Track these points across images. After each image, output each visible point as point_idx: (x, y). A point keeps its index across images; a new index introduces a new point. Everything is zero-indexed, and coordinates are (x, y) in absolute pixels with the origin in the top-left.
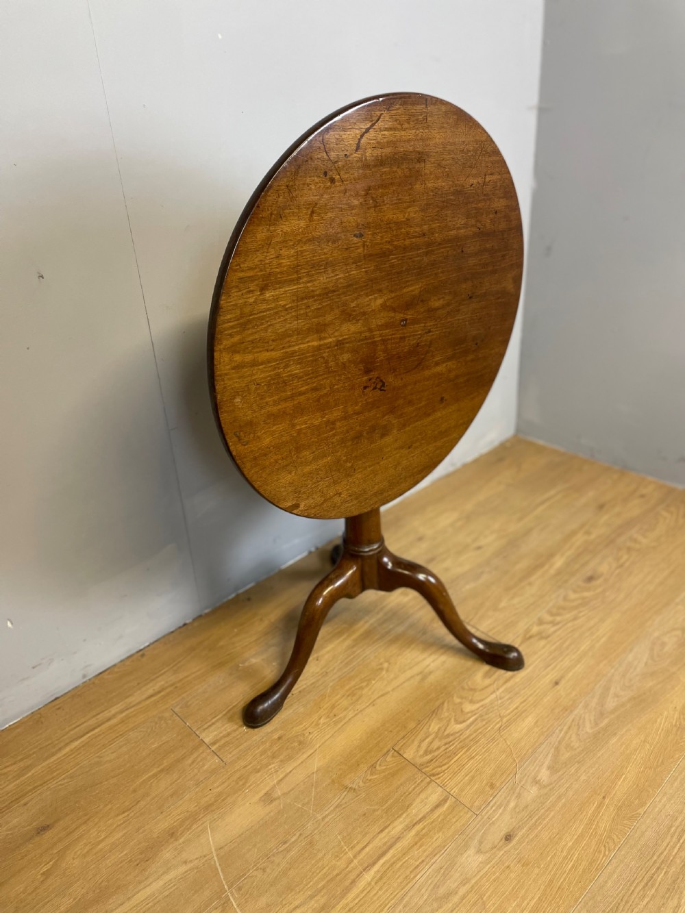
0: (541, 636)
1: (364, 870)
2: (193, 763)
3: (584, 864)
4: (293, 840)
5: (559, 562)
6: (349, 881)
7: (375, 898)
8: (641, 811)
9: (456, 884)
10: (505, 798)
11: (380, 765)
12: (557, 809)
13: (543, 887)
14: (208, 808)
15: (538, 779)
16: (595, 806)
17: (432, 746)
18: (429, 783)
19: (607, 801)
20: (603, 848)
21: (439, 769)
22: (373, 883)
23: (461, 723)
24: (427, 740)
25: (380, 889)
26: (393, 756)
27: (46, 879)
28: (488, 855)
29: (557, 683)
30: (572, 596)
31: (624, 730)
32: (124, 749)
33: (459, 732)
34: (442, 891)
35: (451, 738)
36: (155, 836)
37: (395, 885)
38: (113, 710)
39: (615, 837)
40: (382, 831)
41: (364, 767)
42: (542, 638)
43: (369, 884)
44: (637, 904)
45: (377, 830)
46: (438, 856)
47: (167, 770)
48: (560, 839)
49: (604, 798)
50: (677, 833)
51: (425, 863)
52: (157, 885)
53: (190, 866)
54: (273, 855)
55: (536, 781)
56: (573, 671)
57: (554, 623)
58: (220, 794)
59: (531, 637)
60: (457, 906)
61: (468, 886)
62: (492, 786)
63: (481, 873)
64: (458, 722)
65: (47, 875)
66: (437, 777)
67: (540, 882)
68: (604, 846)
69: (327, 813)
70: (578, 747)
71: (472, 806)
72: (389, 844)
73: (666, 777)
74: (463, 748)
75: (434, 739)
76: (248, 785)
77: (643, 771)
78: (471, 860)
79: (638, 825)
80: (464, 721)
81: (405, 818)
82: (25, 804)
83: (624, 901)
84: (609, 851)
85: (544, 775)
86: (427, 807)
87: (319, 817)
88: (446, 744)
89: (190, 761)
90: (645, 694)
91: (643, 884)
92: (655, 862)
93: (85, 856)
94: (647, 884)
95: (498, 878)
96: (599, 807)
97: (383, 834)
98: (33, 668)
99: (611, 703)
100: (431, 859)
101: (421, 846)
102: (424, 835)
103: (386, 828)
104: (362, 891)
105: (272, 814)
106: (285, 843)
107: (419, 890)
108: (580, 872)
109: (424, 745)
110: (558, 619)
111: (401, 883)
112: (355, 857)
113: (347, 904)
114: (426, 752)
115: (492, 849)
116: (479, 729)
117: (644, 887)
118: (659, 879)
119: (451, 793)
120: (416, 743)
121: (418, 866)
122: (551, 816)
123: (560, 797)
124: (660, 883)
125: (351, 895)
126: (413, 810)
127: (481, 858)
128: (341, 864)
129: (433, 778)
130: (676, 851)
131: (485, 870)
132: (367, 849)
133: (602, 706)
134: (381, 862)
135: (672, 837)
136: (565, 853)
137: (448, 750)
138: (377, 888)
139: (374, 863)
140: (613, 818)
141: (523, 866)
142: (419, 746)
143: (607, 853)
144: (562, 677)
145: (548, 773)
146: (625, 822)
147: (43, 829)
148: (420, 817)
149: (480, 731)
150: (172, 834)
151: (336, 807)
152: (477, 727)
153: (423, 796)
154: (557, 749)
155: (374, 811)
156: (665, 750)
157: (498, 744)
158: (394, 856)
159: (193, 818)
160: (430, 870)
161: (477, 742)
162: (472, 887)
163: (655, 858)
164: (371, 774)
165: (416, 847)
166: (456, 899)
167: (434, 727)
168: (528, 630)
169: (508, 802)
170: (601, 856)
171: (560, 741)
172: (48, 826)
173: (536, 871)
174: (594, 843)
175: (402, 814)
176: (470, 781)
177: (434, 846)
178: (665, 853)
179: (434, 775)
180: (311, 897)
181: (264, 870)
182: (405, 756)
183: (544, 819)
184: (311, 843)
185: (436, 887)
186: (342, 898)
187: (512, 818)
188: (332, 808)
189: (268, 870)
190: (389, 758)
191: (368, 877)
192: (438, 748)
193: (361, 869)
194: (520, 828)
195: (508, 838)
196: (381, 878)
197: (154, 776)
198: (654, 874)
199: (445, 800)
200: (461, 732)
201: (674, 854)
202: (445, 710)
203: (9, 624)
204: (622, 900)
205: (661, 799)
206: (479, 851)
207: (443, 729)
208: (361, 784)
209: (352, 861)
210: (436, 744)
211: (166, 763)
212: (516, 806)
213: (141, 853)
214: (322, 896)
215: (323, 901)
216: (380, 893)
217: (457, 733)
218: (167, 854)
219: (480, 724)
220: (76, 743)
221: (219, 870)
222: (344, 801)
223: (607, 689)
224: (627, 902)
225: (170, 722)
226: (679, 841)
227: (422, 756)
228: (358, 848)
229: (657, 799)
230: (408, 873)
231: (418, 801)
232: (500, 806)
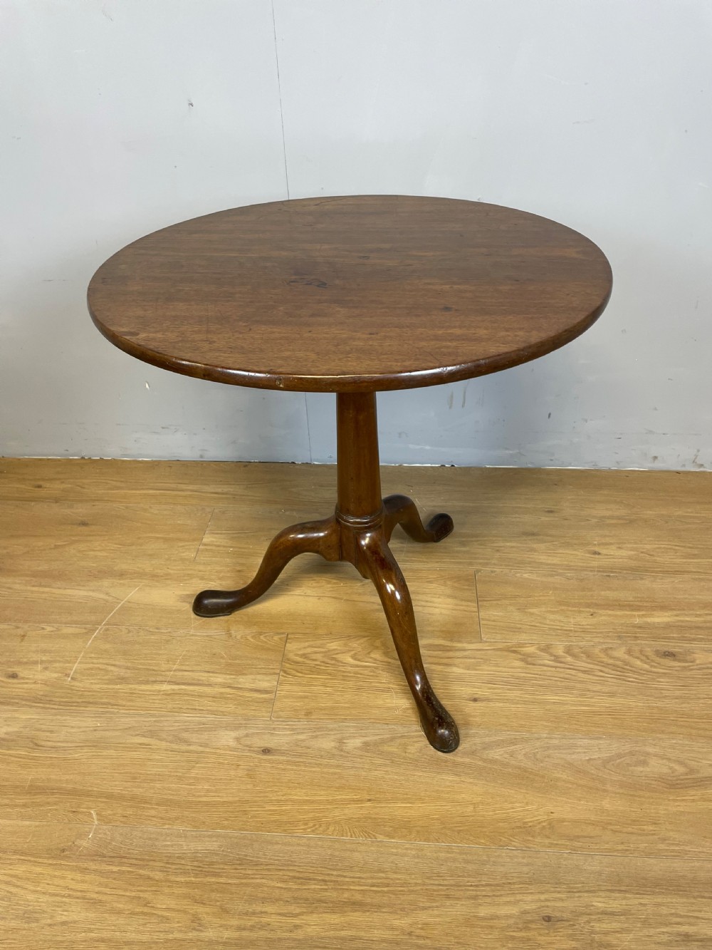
0: (527, 659)
1: (169, 682)
2: (181, 547)
3: (285, 818)
4: (163, 631)
5: (660, 618)
6: (154, 679)
7: (151, 701)
8: (380, 838)
9: (197, 741)
10: (304, 729)
11: (265, 636)
12: (325, 770)
13: (237, 799)
14: (154, 577)
15: (345, 741)
16: (355, 797)
17: (313, 655)
18: (275, 674)
19: (368, 804)
20: (311, 824)
21: (294, 672)
22: (162, 693)
23: (355, 659)
24: (316, 649)
25: (159, 700)
26: (280, 639)
27: (54, 549)
28: (240, 746)
29: (475, 700)
30: (620, 653)
31: (471, 781)
32: (165, 512)
33: (345, 663)
34: (185, 735)
35: (333, 662)
36: (115, 568)
37: (170, 706)
38: (191, 487)
39: (331, 828)
40: (209, 672)
41: (255, 629)
42: (522, 660)
43: (159, 691)
44: (272, 879)
45: (207, 669)
46: (214, 716)
47: (166, 540)
48: (296, 788)
49: (369, 800)
50: (379, 881)
51: (201, 712)
52: (83, 593)
53: (106, 597)
54: (143, 630)
55: (341, 741)
56: (508, 705)
57: (557, 659)
58: (169, 574)
59: (515, 652)
60: (179, 752)
61: (201, 749)
62: (308, 713)
63: (218, 751)
64: (354, 657)
65: (56, 547)
66: (285, 675)
67: (241, 794)
68: (315, 825)
69: (198, 634)
70: (410, 753)
71: (275, 712)
72: (200, 682)
73: (443, 842)
74: (330, 674)
75: (322, 652)
76: (187, 582)
77: (433, 819)
78: (227, 738)
79: (361, 841)
80: (359, 660)
81: (231, 678)
82: (94, 505)
83: (268, 867)
84: (313, 831)
85: (354, 743)
86: (252, 685)
87: (192, 632)
88: (323, 662)
89: (181, 544)
90: (543, 777)
91: (297, 875)
92: (328, 875)
93: (79, 551)
94: (299, 878)
95: (223, 763)
96: (354, 801)
97: (206, 674)
98: (163, 428)
99: (496, 754)
100: (208, 714)
101: (214, 701)
102: (225, 698)
103: (213, 672)
104: (150, 691)
105: (174, 608)
106: (157, 629)
107: (176, 722)
108: (272, 819)
109: (309, 650)
110: (569, 659)
111: (174, 708)
112: (175, 671)
113: (135, 689)
114: (304, 656)
115: (247, 746)
116: (361, 674)
117: (294, 877)
118: (313, 887)
119: (278, 692)
120: (307, 644)
121: (195, 709)
122: (314, 769)
123: (338, 766)
124: (309, 889)
125: (144, 687)
126: (241, 679)
127: (232, 743)
128: (164, 666)
129: (282, 673)
130: (357, 888)
131: (223, 752)
132: (186, 673)
133: (484, 748)
134: (183, 687)
135: (372, 878)
136: (283, 798)
137: (319, 667)
138: (159, 697)
139: (178, 684)
140: (352, 818)
141: (247, 775)
142: (305, 648)
143: (309, 830)
144: (488, 700)
145: (360, 745)
146: (355, 830)
147: (84, 524)
148: (239, 686)
149: (359, 676)
150: (122, 575)
151: (207, 636)
152: (362, 672)
153: (259, 677)
154: (392, 739)
155: (222, 658)
156: (479, 827)
157: (356, 695)
158: (194, 691)
159: (141, 575)
160: (197, 718)
161: (344, 680)
162: (202, 752)
163: (335, 873)
164: (252, 637)
165: (211, 699)
166: (184, 747)
167: (334, 645)
168: (522, 645)
169: (302, 733)
170: (302, 827)
171: (405, 736)
172: (88, 524)
173: (249, 787)
174: (311, 815)
175: (233, 675)
176: (301, 697)
177: (221, 709)
178: (347, 880)
179: (285, 672)
180: (128, 668)
181: (129, 632)
182: (287, 645)
183: (306, 766)
184: (168, 641)
185: (186, 730)
186: (138, 683)
187: (286, 743)
188: (205, 634)
189: (130, 634)
190: (276, 638)
191: (165, 687)
192: (315, 660)
193: (168, 679)
194: (282, 753)
195: (266, 751)
196: (169, 695)
197: (158, 538)
198: (314, 880)
199: (266, 692)
200: (345, 664)
201: (352, 887)
202: (358, 642)
203: (147, 386)
204: (267, 865)
205: (411, 849)
206: (237, 739)
207: (336, 652)
208: (239, 637)
209: (171, 671)
210: (319, 656)
211: (171, 535)
212: (303, 741)
213: (99, 572)
214: (131, 673)
215: (127, 675)
216: (157, 701)
217: (342, 663)
218: (106, 583)
219: (366, 672)
220: (151, 492)
221: (115, 611)
222: (215, 637)
223: (513, 742)
224: (269, 870)
225: (204, 515)
226: (373, 886)
227: (297, 655)
228: (184, 668)
229: (407, 846)
230: (185, 707)
231: (253, 677)
232: (293, 730)
